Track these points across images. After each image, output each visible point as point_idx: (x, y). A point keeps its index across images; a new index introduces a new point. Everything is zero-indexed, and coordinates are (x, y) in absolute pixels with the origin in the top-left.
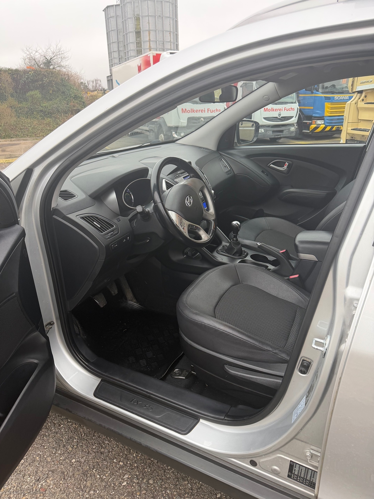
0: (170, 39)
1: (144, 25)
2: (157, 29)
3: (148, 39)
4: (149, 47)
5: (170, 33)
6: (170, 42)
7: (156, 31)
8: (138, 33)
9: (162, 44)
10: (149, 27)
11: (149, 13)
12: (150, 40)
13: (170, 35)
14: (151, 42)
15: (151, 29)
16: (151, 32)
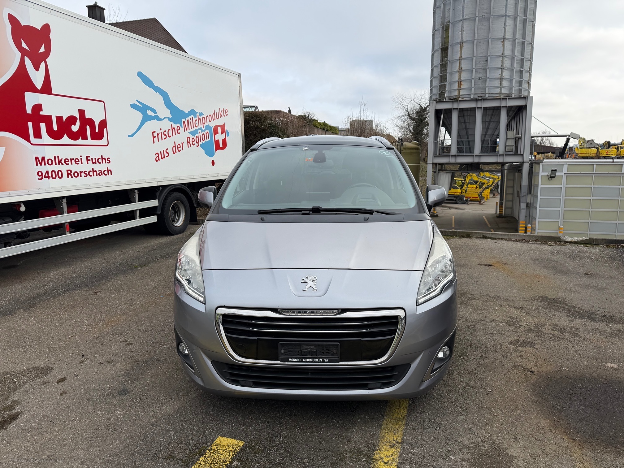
0: (502, 52)
1: (455, 36)
2: (476, 37)
3: (458, 57)
4: (459, 69)
5: (503, 41)
6: (503, 56)
7: (474, 42)
8: (445, 50)
9: (483, 61)
10: (462, 38)
11: (465, 15)
12: (462, 57)
13: (503, 46)
14: (462, 61)
15: (464, 40)
16: (464, 44)
